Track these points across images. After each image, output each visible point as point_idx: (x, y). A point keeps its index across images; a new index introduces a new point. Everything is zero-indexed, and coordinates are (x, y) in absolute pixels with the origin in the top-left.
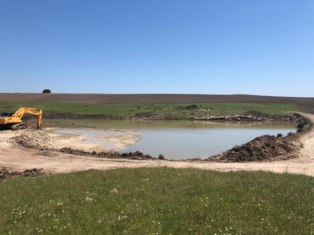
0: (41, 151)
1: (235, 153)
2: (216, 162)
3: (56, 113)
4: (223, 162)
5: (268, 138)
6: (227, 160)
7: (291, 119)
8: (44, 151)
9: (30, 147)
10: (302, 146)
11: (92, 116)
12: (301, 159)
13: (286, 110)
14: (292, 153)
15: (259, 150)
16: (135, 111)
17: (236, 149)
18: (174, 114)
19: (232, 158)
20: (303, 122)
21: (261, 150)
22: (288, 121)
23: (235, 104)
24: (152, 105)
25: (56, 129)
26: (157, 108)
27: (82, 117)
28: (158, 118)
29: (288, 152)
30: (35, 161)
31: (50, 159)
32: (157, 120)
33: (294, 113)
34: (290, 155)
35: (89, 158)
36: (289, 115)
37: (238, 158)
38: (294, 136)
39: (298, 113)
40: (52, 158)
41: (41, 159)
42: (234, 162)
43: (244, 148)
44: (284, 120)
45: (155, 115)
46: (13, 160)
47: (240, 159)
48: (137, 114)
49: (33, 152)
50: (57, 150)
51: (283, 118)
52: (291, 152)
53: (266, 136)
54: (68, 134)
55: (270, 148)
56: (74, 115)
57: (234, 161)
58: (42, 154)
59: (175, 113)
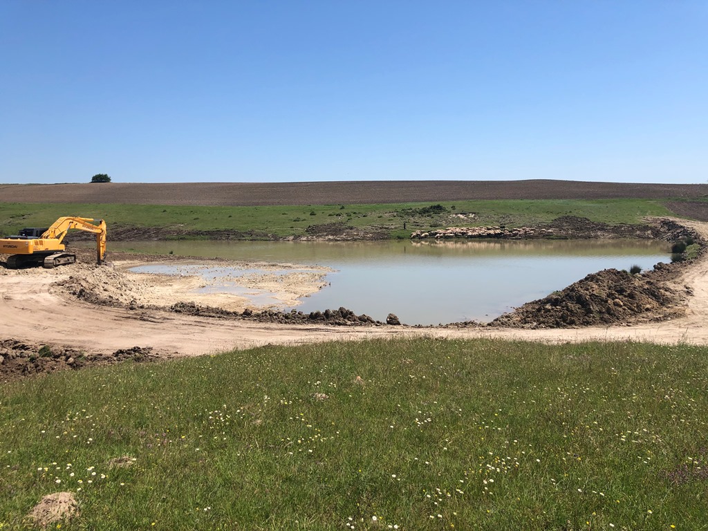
0: (131, 312)
1: (553, 309)
2: (513, 327)
3: (128, 227)
4: (528, 328)
5: (614, 276)
6: (535, 324)
7: (657, 234)
8: (136, 312)
9: (104, 303)
10: (689, 292)
11: (208, 233)
12: (693, 318)
13: (644, 213)
14: (672, 308)
15: (602, 300)
16: (304, 220)
17: (554, 301)
18: (393, 227)
19: (546, 320)
20: (683, 239)
21: (607, 301)
22: (650, 238)
23: (529, 201)
24: (343, 208)
25: (136, 265)
26: (355, 213)
27: (188, 237)
28: (357, 235)
29: (662, 304)
30: (124, 333)
31: (156, 327)
32: (355, 240)
33: (662, 220)
34: (668, 311)
35: (239, 324)
36: (653, 225)
37: (560, 318)
38: (668, 270)
39: (671, 220)
40: (160, 326)
41: (136, 327)
42: (552, 327)
43: (570, 297)
44: (639, 236)
45: (351, 228)
46: (79, 331)
47: (564, 321)
48: (310, 227)
49: (114, 314)
50: (164, 309)
51: (638, 232)
52: (670, 305)
53: (609, 271)
54: (166, 275)
55: (625, 296)
56: (169, 232)
57: (551, 324)
58: (135, 319)
59: (395, 224)
